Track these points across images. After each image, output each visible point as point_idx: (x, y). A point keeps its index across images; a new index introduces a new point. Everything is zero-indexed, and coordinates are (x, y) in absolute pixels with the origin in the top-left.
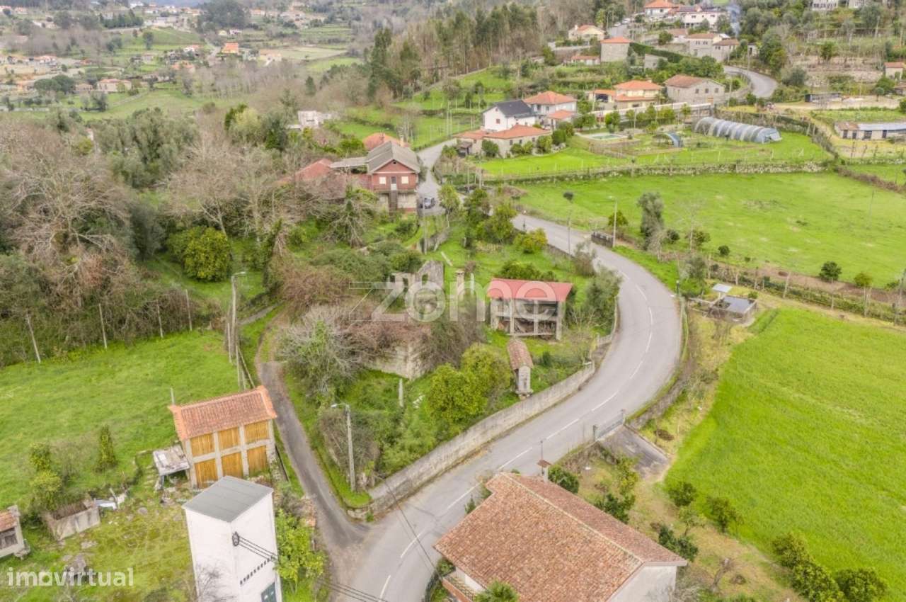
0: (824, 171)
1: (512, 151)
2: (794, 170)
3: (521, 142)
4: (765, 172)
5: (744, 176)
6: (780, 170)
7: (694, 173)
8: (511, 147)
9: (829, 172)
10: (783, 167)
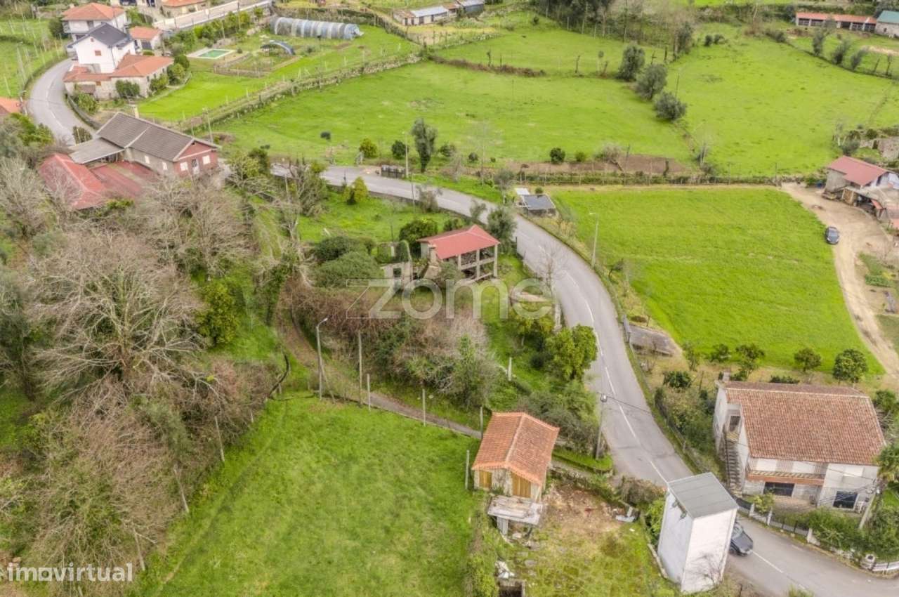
0: (421, 60)
1: (152, 88)
2: (402, 63)
3: (155, 75)
4: (384, 70)
5: (372, 76)
6: (393, 65)
7: (337, 82)
8: (149, 84)
9: (426, 62)
10: (395, 62)
